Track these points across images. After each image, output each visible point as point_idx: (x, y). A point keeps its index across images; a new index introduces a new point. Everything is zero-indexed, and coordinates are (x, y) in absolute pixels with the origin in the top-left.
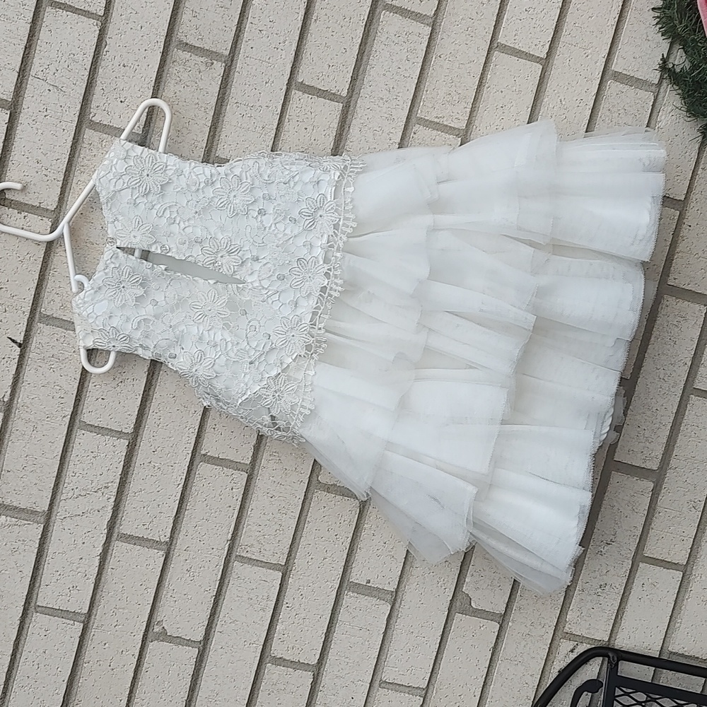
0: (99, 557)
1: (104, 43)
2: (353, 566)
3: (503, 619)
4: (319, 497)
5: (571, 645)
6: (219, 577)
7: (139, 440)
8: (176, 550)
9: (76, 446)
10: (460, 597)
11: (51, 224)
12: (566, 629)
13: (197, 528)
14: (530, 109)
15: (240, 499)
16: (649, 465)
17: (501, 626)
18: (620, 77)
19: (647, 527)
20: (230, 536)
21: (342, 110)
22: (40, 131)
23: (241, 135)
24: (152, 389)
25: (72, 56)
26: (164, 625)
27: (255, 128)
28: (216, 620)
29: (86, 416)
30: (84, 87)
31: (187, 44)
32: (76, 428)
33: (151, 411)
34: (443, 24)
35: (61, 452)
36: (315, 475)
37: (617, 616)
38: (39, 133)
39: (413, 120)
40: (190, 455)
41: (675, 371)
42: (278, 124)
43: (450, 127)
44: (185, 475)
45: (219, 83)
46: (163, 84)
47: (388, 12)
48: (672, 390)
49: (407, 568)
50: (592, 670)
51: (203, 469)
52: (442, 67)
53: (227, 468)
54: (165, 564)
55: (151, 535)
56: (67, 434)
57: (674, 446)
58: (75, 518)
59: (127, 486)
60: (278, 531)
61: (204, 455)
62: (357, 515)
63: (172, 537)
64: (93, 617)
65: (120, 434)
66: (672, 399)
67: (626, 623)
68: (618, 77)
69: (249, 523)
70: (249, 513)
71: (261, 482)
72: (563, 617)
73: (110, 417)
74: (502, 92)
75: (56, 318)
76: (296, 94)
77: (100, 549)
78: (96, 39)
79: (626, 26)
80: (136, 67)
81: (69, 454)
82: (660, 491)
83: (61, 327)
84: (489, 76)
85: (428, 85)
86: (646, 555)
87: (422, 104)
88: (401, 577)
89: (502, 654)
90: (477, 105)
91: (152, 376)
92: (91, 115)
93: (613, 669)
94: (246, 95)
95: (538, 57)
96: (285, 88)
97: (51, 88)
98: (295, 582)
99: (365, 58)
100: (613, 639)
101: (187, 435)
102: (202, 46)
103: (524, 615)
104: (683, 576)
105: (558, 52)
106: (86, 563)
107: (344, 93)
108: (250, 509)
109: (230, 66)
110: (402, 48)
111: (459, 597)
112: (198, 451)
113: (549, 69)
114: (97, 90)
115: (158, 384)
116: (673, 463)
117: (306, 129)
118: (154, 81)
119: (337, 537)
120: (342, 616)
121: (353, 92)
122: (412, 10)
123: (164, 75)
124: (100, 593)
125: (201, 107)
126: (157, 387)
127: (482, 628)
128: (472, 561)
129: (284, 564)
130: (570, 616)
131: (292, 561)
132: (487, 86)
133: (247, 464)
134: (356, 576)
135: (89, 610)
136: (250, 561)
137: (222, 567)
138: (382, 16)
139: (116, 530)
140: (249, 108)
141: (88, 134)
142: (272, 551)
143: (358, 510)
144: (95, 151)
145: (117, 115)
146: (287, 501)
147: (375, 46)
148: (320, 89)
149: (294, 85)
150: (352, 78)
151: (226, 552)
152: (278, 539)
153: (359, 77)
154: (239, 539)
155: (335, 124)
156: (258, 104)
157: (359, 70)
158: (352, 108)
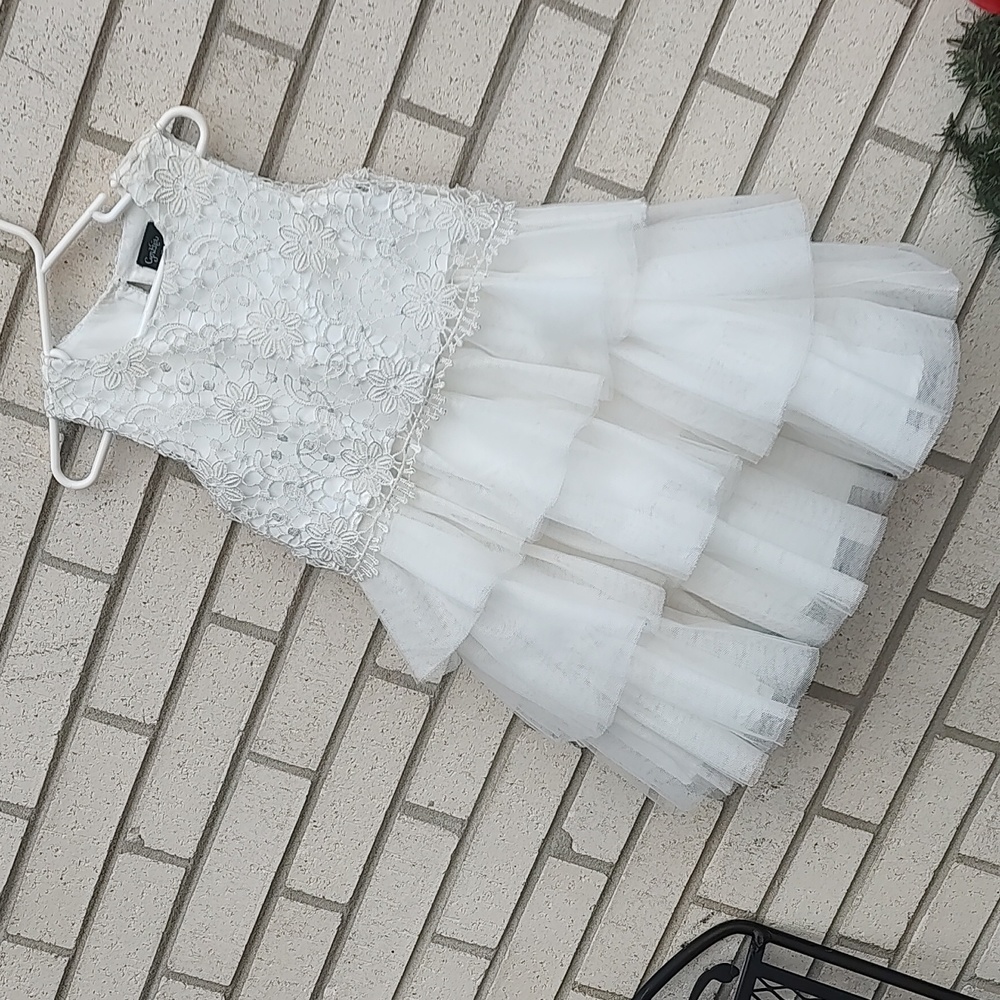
0: (56, 737)
1: (118, 14)
2: (413, 781)
3: (613, 871)
4: (374, 686)
5: (704, 913)
6: (223, 779)
7: (125, 585)
8: (165, 737)
9: (35, 585)
10: (557, 837)
11: (19, 273)
12: (700, 892)
13: (197, 710)
14: (743, 172)
15: (262, 678)
16: (846, 688)
17: (610, 878)
18: (884, 137)
19: (832, 770)
20: (242, 726)
21: (464, 147)
22: (13, 137)
24: (149, 517)
25: (68, 30)
26: (140, 833)
27: (332, 161)
28: (214, 833)
29: (52, 545)
30: (83, 78)
31: (241, 28)
32: (37, 560)
33: (144, 548)
34: (629, 32)
35: (13, 591)
36: (371, 655)
37: (773, 883)
38: (12, 140)
39: (568, 170)
40: (196, 612)
41: (903, 563)
42: (367, 159)
43: (622, 187)
44: (186, 638)
45: (285, 90)
46: (200, 83)
47: (548, 8)
48: (896, 589)
49: (489, 791)
50: (728, 950)
51: (212, 633)
52: (619, 96)
53: (247, 634)
54: (149, 753)
55: (132, 713)
56: (23, 567)
57: (887, 665)
58: (27, 682)
59: (104, 644)
60: (311, 726)
61: (216, 614)
62: (425, 715)
63: (161, 720)
64: (43, 813)
65: (98, 575)
66: (893, 601)
67: (785, 891)
68: (882, 136)
69: (272, 711)
70: (273, 697)
71: (294, 657)
72: (698, 876)
73: (87, 550)
74: (705, 142)
75: (18, 406)
76: (397, 117)
77: (58, 727)
78: (106, 8)
79: (905, 61)
80: (162, 54)
81: (24, 595)
82: (859, 723)
83: (26, 420)
84: (688, 118)
85: (596, 121)
86: (826, 807)
87: (583, 149)
88: (478, 802)
89: (605, 914)
90: (666, 158)
91: (151, 499)
92: (90, 120)
93: (757, 952)
94: (324, 111)
95: (766, 96)
96: (382, 106)
97: (34, 75)
98: (328, 794)
99: (506, 73)
100: (764, 911)
101: (193, 585)
102: (263, 33)
103: (644, 867)
104: (874, 838)
105: (797, 91)
106: (38, 742)
107: (470, 122)
108: (274, 693)
109: (304, 66)
110: (563, 63)
111: (556, 835)
112: (208, 607)
113: (780, 115)
114: (102, 83)
115: (158, 511)
116: (882, 688)
117: (407, 169)
118: (187, 79)
119: (395, 741)
120: (390, 845)
121: (483, 119)
122: (586, 7)
123: (204, 70)
124: (55, 783)
125: (255, 123)
126: (157, 515)
127: (583, 880)
128: (580, 791)
129: (315, 770)
130: (708, 875)
131: (328, 766)
132: (683, 131)
133: (275, 632)
134: (415, 794)
135: (38, 803)
136: (268, 761)
137: (228, 766)
138: (538, 13)
139: (84, 702)
140: (325, 131)
141: (84, 148)
142: (299, 752)
143: (428, 709)
144: (91, 174)
145: (129, 122)
146: (328, 687)
147: (523, 57)
148: (434, 113)
149: (396, 103)
150: (483, 100)
151: (235, 746)
152: (310, 736)
153: (494, 100)
154: (255, 730)
155: (451, 167)
156: (339, 127)
157: (495, 89)
158: (478, 145)
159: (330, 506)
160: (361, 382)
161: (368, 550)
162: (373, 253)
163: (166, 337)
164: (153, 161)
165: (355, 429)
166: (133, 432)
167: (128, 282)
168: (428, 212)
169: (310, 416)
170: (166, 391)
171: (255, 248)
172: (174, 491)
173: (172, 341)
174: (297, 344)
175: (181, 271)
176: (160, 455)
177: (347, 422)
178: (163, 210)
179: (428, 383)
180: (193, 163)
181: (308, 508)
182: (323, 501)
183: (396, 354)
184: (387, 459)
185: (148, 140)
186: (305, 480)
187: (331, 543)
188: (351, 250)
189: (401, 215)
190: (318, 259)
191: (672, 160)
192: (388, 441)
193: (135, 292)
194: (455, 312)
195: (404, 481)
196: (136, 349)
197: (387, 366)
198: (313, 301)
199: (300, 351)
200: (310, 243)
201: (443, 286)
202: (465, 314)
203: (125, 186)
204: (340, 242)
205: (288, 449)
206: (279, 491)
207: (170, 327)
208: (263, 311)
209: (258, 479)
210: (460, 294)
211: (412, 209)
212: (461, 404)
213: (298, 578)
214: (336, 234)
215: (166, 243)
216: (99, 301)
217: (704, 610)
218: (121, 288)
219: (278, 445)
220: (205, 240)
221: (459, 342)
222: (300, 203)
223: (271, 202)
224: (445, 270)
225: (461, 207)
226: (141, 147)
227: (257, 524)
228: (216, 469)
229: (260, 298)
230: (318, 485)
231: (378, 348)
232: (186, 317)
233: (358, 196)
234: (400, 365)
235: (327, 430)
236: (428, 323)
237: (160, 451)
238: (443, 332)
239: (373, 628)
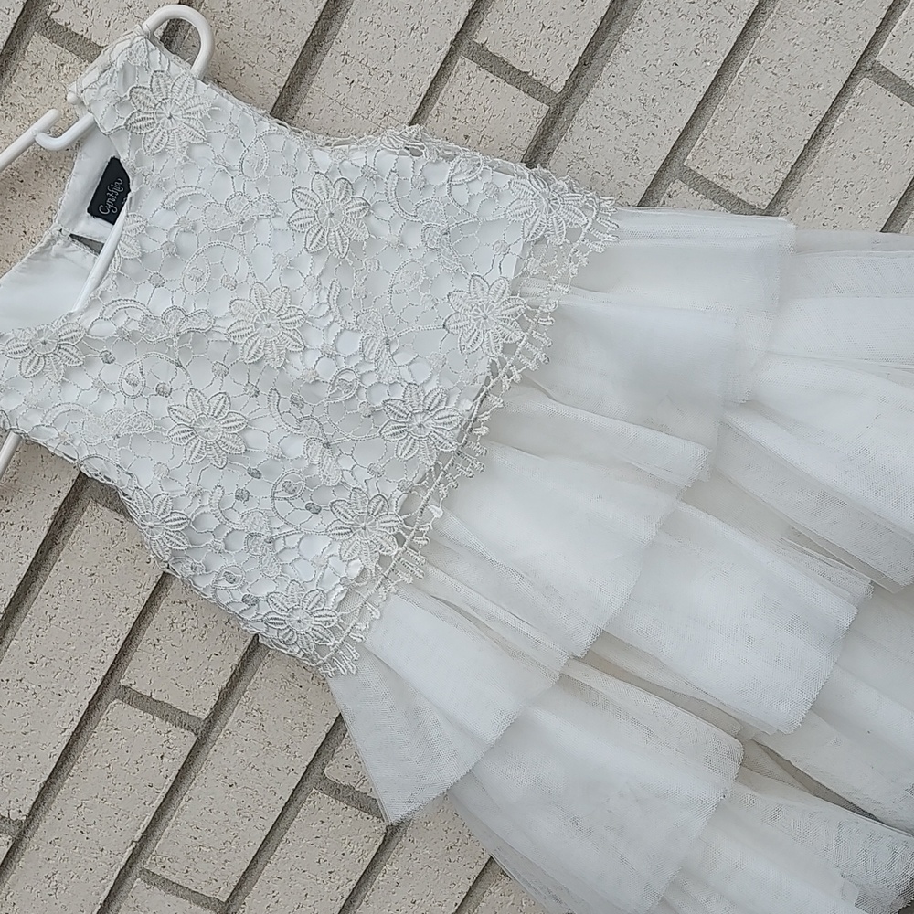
4: (318, 804)
6: (103, 898)
7: (9, 635)
8: (33, 839)
13: (82, 809)
14: (895, 203)
15: (173, 777)
20: (138, 835)
21: (546, 119)
23: (340, 118)
24: (55, 551)
27: (369, 113)
33: (42, 590)
36: (319, 763)
39: (675, 169)
40: (99, 683)
42: (416, 116)
43: (739, 200)
44: (81, 716)
45: (321, 7)
51: (117, 712)
52: (756, 81)
53: (162, 718)
60: (227, 844)
61: (125, 687)
62: (378, 846)
63: (32, 815)
69: (179, 820)
70: (183, 803)
71: (219, 754)
74: (854, 157)
76: (465, 67)
84: (839, 122)
85: (721, 109)
87: (697, 144)
91: (60, 528)
92: (51, 8)
94: (369, 43)
96: (446, 47)
99: (615, 28)
101: (100, 646)
107: (558, 87)
108: (186, 798)
110: (693, 27)
112: (116, 678)
115: (68, 545)
117: (467, 137)
119: (332, 875)
121: (574, 88)
125: (274, 45)
126: (65, 550)
129: (224, 900)
131: (241, 897)
132: (829, 139)
133: (199, 719)
136: (165, 884)
137: (111, 884)
140: (366, 70)
141: (37, 44)
142: (207, 876)
143: (382, 839)
144: (42, 82)
145: (103, 19)
146: (258, 797)
147: (642, 10)
148: (513, 67)
149: (465, 47)
150: (580, 58)
151: (125, 860)
152: (224, 857)
153: (594, 62)
154: (154, 841)
155: (524, 143)
156: (386, 67)
157: (597, 48)
158: (563, 119)
159: (305, 572)
160: (374, 412)
161: (348, 639)
162: (414, 239)
163: (115, 317)
164: (130, 74)
165: (355, 474)
166: (50, 439)
167: (71, 235)
168: (498, 193)
169: (297, 448)
170: (103, 388)
171: (255, 211)
172: (94, 521)
173: (121, 323)
174: (294, 349)
175: (148, 229)
176: (81, 472)
177: (346, 464)
178: (135, 143)
179: (465, 427)
180: (187, 83)
181: (276, 571)
182: (296, 564)
183: (428, 381)
184: (393, 520)
185: (128, 43)
186: (277, 532)
187: (299, 621)
188: (384, 232)
189: (461, 194)
190: (339, 238)
191: (809, 175)
192: (398, 496)
193: (79, 252)
194: (517, 336)
195: (412, 553)
196: (70, 327)
197: (414, 397)
198: (324, 295)
199: (296, 359)
200: (332, 215)
201: (505, 298)
202: (531, 340)
203: (87, 103)
204: (372, 219)
205: (261, 490)
206: (239, 543)
207: (122, 304)
208: (254, 300)
209: (212, 523)
210: (527, 311)
211: (478, 188)
212: (506, 459)
213: (240, 653)
214: (368, 208)
215: (133, 187)
216: (29, 255)
217: (779, 771)
218: (60, 242)
219: (245, 482)
220: (187, 192)
221: (517, 376)
222: (325, 159)
223: (286, 152)
224: (511, 277)
225: (543, 194)
226: (117, 52)
227: (202, 583)
228: (157, 502)
229: (251, 280)
230: (292, 541)
231: (405, 372)
232: (145, 293)
233: (408, 160)
234: (432, 396)
235: (316, 470)
236: (477, 345)
237: (82, 468)
238: (496, 360)
239: (327, 729)
